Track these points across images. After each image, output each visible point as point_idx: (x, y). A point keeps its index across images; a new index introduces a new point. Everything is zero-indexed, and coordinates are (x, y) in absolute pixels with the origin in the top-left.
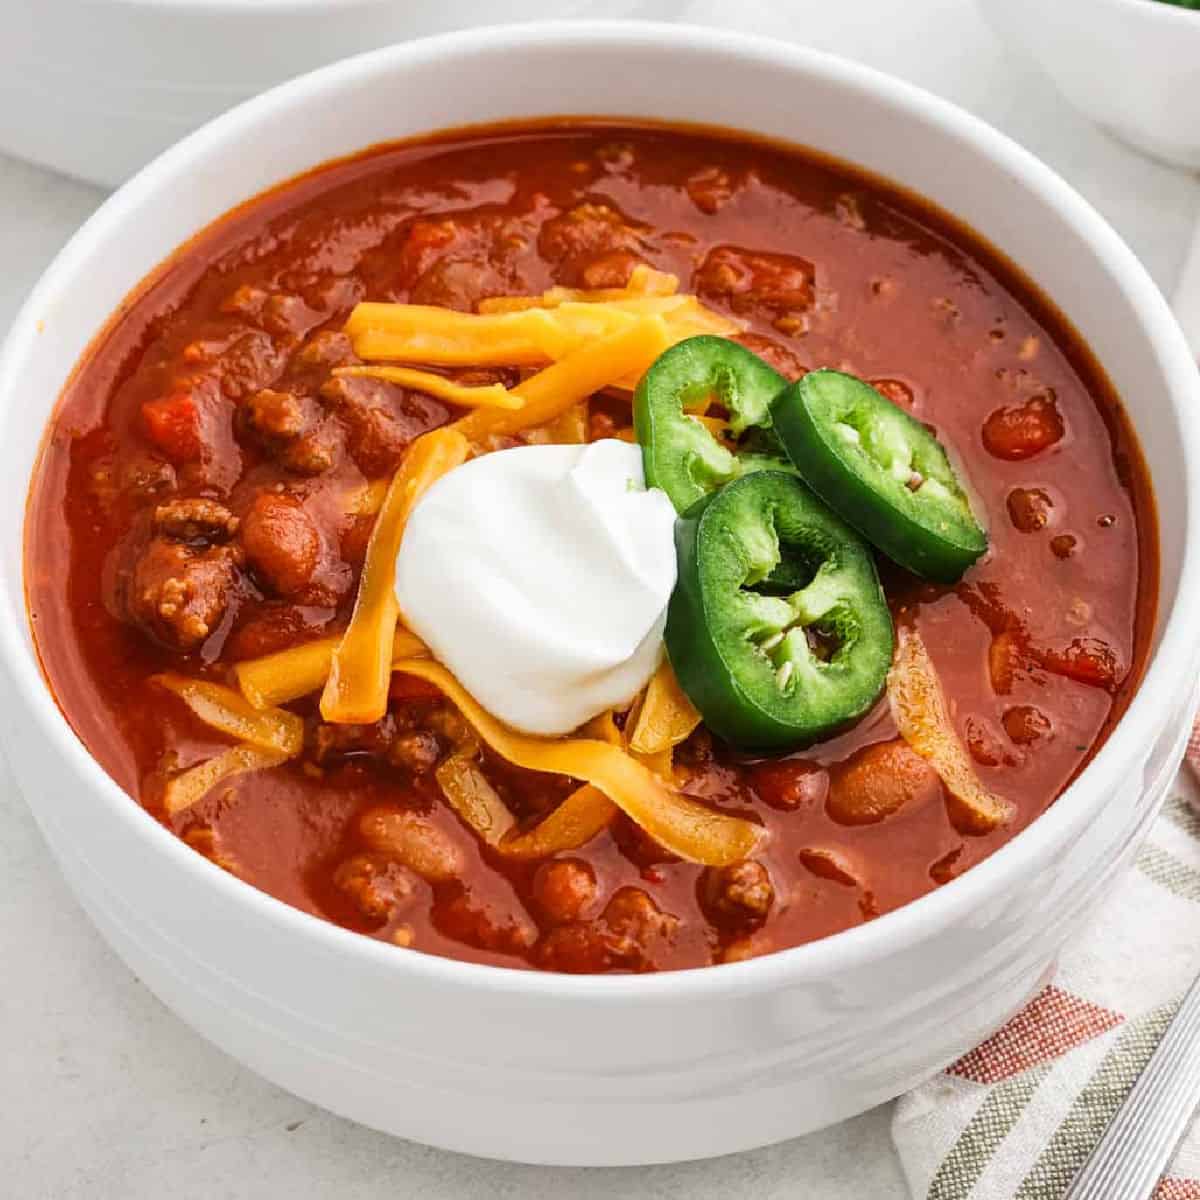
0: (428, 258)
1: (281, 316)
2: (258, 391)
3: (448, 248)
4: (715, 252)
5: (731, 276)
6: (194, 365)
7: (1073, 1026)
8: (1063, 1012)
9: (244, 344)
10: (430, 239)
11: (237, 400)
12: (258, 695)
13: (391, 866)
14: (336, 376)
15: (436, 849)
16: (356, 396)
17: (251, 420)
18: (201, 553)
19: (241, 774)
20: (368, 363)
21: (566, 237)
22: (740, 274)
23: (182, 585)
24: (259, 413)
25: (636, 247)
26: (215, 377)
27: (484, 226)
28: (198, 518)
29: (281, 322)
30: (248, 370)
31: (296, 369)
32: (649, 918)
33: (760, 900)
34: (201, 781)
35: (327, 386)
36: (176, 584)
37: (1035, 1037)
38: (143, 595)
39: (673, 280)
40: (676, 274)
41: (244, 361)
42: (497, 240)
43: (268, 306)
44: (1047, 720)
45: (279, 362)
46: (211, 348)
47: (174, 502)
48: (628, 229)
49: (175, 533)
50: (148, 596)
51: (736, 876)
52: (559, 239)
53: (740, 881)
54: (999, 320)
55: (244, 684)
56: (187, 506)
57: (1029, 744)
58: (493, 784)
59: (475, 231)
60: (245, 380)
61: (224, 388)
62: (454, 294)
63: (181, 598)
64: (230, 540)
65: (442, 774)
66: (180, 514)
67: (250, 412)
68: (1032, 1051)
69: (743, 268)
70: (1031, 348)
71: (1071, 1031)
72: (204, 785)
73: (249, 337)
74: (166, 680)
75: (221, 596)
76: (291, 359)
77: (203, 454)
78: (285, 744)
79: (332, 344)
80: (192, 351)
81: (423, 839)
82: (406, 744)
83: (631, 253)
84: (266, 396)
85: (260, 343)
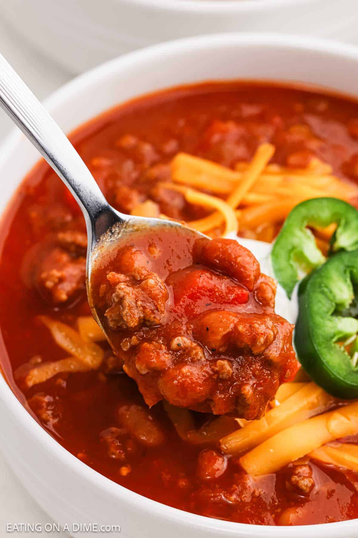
1: (141, 153)
2: (121, 188)
3: (227, 135)
10: (220, 129)
11: (110, 189)
12: (86, 336)
19: (67, 372)
20: (176, 182)
23: (59, 274)
26: (103, 176)
28: (77, 243)
30: (119, 177)
31: (142, 180)
32: (247, 487)
33: (307, 486)
34: (46, 372)
35: (154, 190)
36: (56, 273)
38: (41, 275)
40: (332, 166)
41: (118, 172)
43: (136, 147)
46: (104, 162)
47: (68, 232)
51: (297, 472)
53: (299, 475)
55: (81, 329)
56: (74, 236)
60: (116, 181)
63: (57, 280)
66: (69, 239)
72: (47, 375)
74: (44, 319)
76: (140, 175)
78: (92, 362)
79: (162, 171)
85: (129, 165)
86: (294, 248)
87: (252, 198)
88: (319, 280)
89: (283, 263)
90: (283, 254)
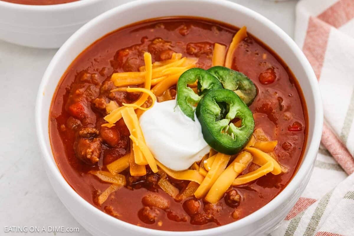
0: (124, 60)
1: (95, 79)
2: (95, 99)
3: (128, 56)
4: (188, 45)
5: (193, 49)
6: (79, 95)
7: (304, 204)
8: (302, 202)
9: (89, 88)
10: (124, 55)
11: (90, 102)
12: (114, 172)
13: (153, 207)
14: (111, 92)
15: (163, 201)
16: (117, 96)
17: (95, 106)
18: (92, 141)
19: (114, 192)
20: (118, 87)
21: (154, 48)
22: (195, 49)
23: (91, 150)
24: (97, 105)
25: (170, 47)
26: (84, 97)
27: (135, 49)
28: (90, 132)
29: (95, 81)
30: (91, 94)
31: (102, 92)
32: (214, 209)
33: (238, 199)
34: (105, 195)
35: (110, 95)
36: (89, 151)
37: (297, 208)
38: (82, 153)
39: (181, 55)
40: (181, 53)
41: (90, 92)
42: (139, 52)
43: (92, 78)
44: (291, 144)
45: (98, 90)
46: (82, 90)
47: (83, 129)
48: (167, 43)
49: (85, 136)
50: (83, 153)
51: (231, 194)
52: (153, 49)
53: (232, 196)
54: (256, 51)
55: (110, 170)
56: (87, 130)
57: (288, 150)
58: (171, 183)
59: (133, 50)
60: (91, 97)
61: (87, 99)
62: (133, 67)
63: (91, 153)
64: (98, 136)
65: (159, 183)
66: (85, 132)
67: (95, 104)
68: (297, 212)
69: (196, 47)
70: (265, 56)
71: (304, 205)
72: (106, 196)
73: (89, 86)
75: (99, 150)
76: (100, 89)
77: (86, 116)
78: (122, 183)
79: (109, 84)
80: (77, 92)
81: (159, 200)
82: (150, 178)
83: (170, 50)
84: (97, 100)
85: (92, 87)
86: (186, 97)
87: (155, 81)
88: (204, 108)
89: (185, 106)
90: (183, 102)
